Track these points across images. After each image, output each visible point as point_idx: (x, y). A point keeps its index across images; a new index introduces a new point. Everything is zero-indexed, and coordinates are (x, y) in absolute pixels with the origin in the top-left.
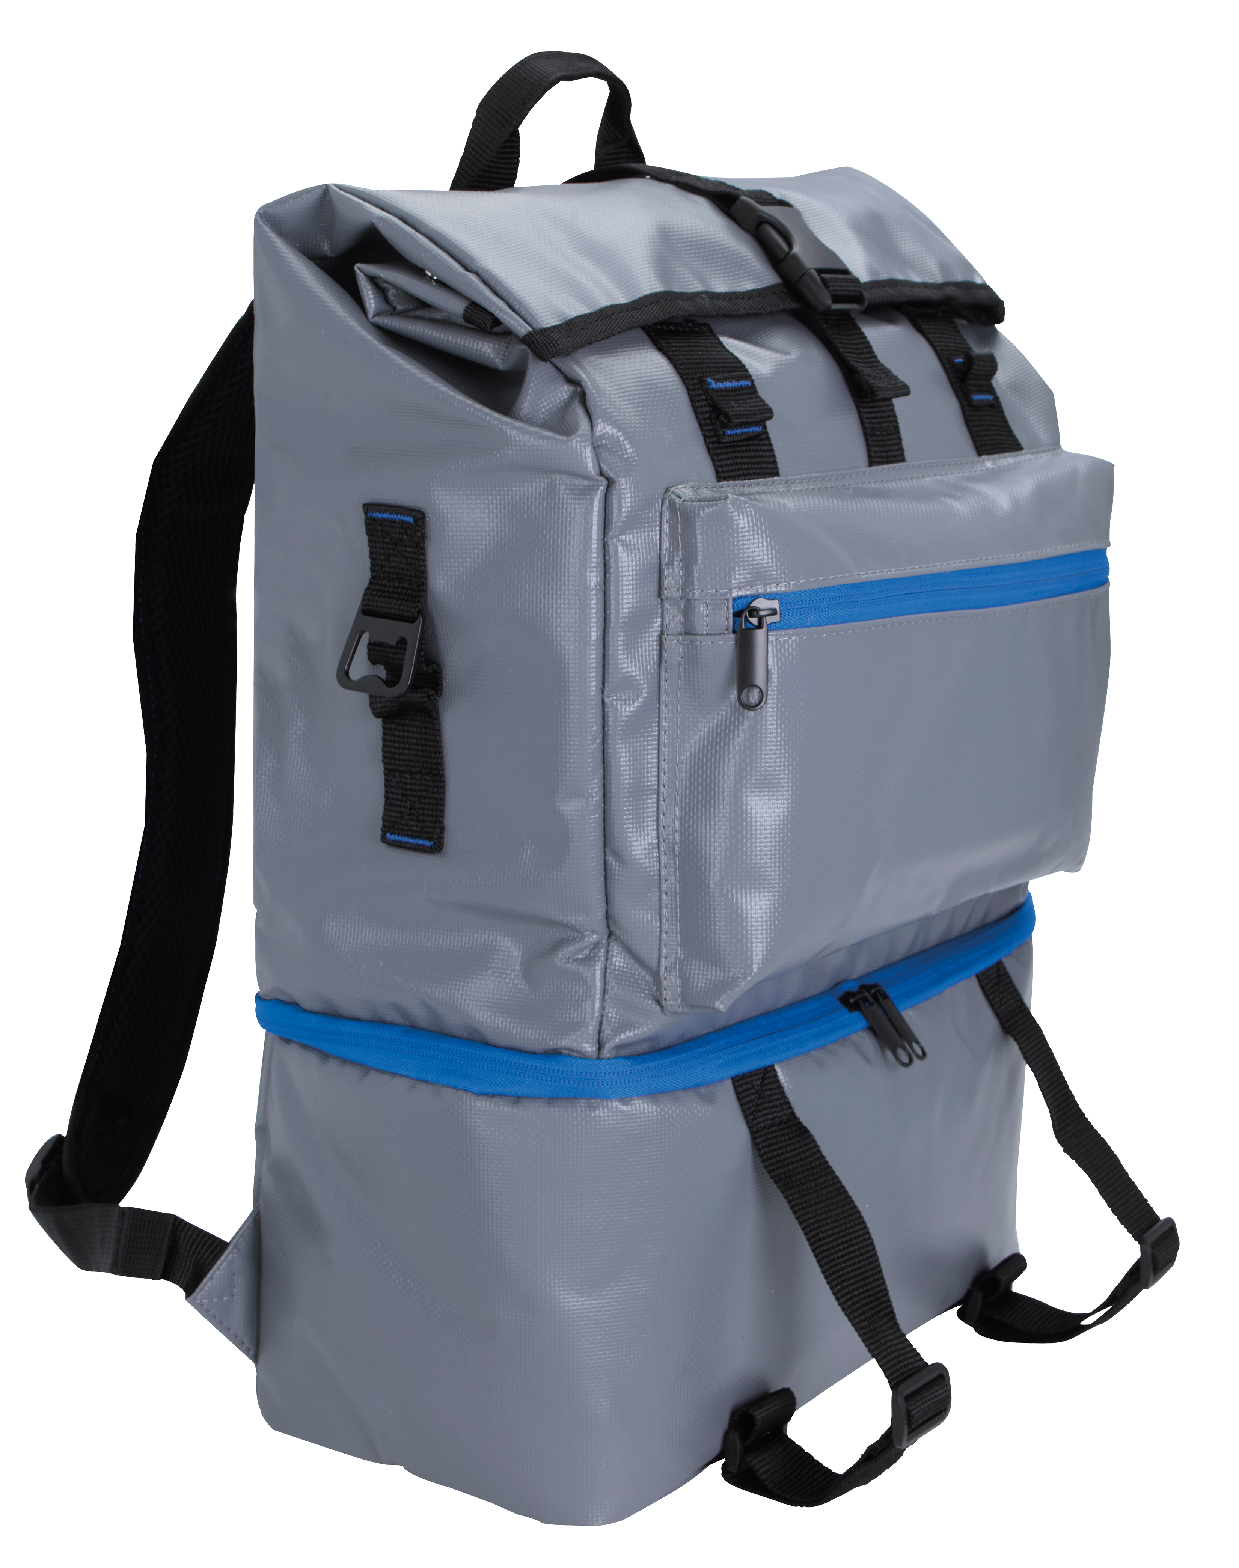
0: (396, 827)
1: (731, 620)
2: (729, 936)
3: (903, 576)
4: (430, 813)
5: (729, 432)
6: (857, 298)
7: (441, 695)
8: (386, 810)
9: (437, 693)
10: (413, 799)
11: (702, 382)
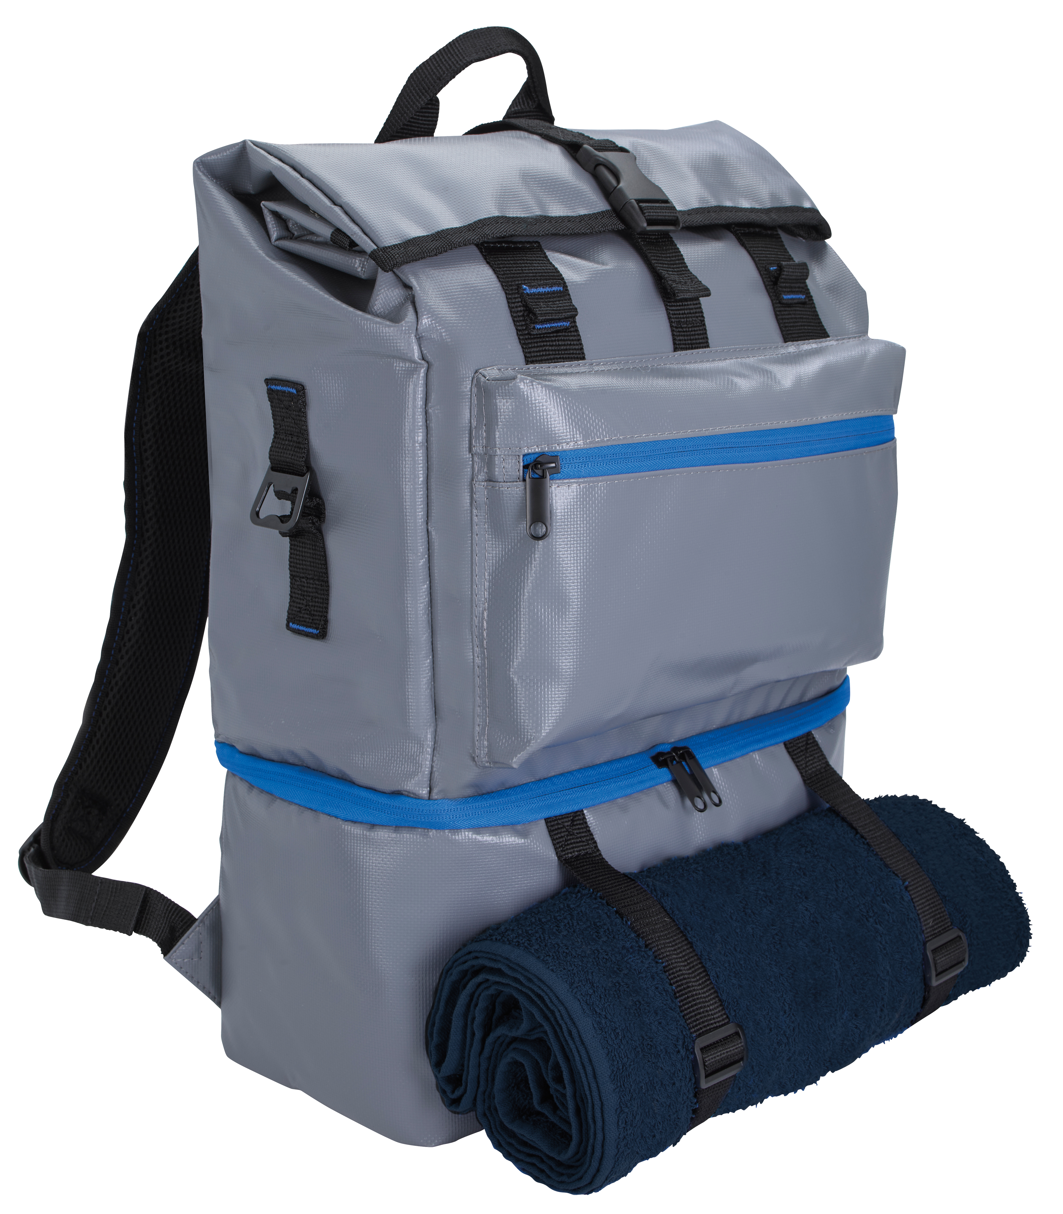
0: (296, 618)
1: (521, 472)
2: (527, 711)
3: (674, 438)
4: (318, 609)
5: (538, 327)
6: (674, 222)
7: (324, 521)
8: (290, 606)
9: (320, 520)
10: (308, 598)
11: (519, 287)
